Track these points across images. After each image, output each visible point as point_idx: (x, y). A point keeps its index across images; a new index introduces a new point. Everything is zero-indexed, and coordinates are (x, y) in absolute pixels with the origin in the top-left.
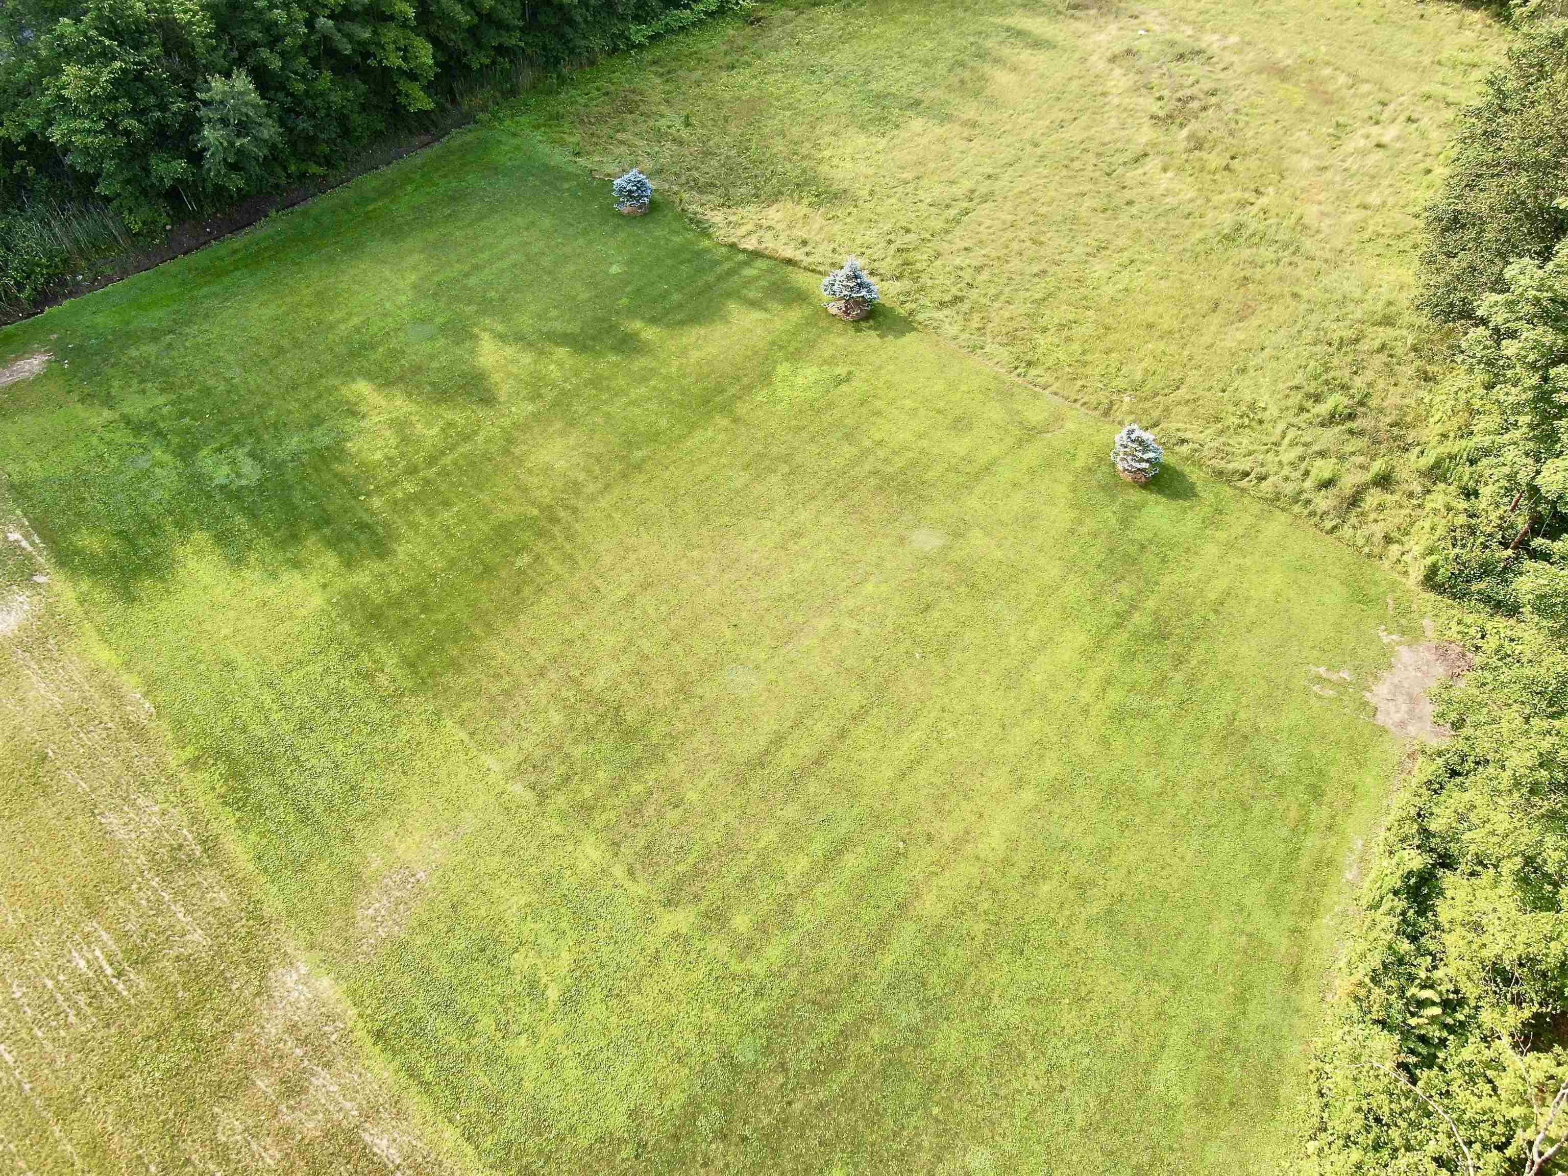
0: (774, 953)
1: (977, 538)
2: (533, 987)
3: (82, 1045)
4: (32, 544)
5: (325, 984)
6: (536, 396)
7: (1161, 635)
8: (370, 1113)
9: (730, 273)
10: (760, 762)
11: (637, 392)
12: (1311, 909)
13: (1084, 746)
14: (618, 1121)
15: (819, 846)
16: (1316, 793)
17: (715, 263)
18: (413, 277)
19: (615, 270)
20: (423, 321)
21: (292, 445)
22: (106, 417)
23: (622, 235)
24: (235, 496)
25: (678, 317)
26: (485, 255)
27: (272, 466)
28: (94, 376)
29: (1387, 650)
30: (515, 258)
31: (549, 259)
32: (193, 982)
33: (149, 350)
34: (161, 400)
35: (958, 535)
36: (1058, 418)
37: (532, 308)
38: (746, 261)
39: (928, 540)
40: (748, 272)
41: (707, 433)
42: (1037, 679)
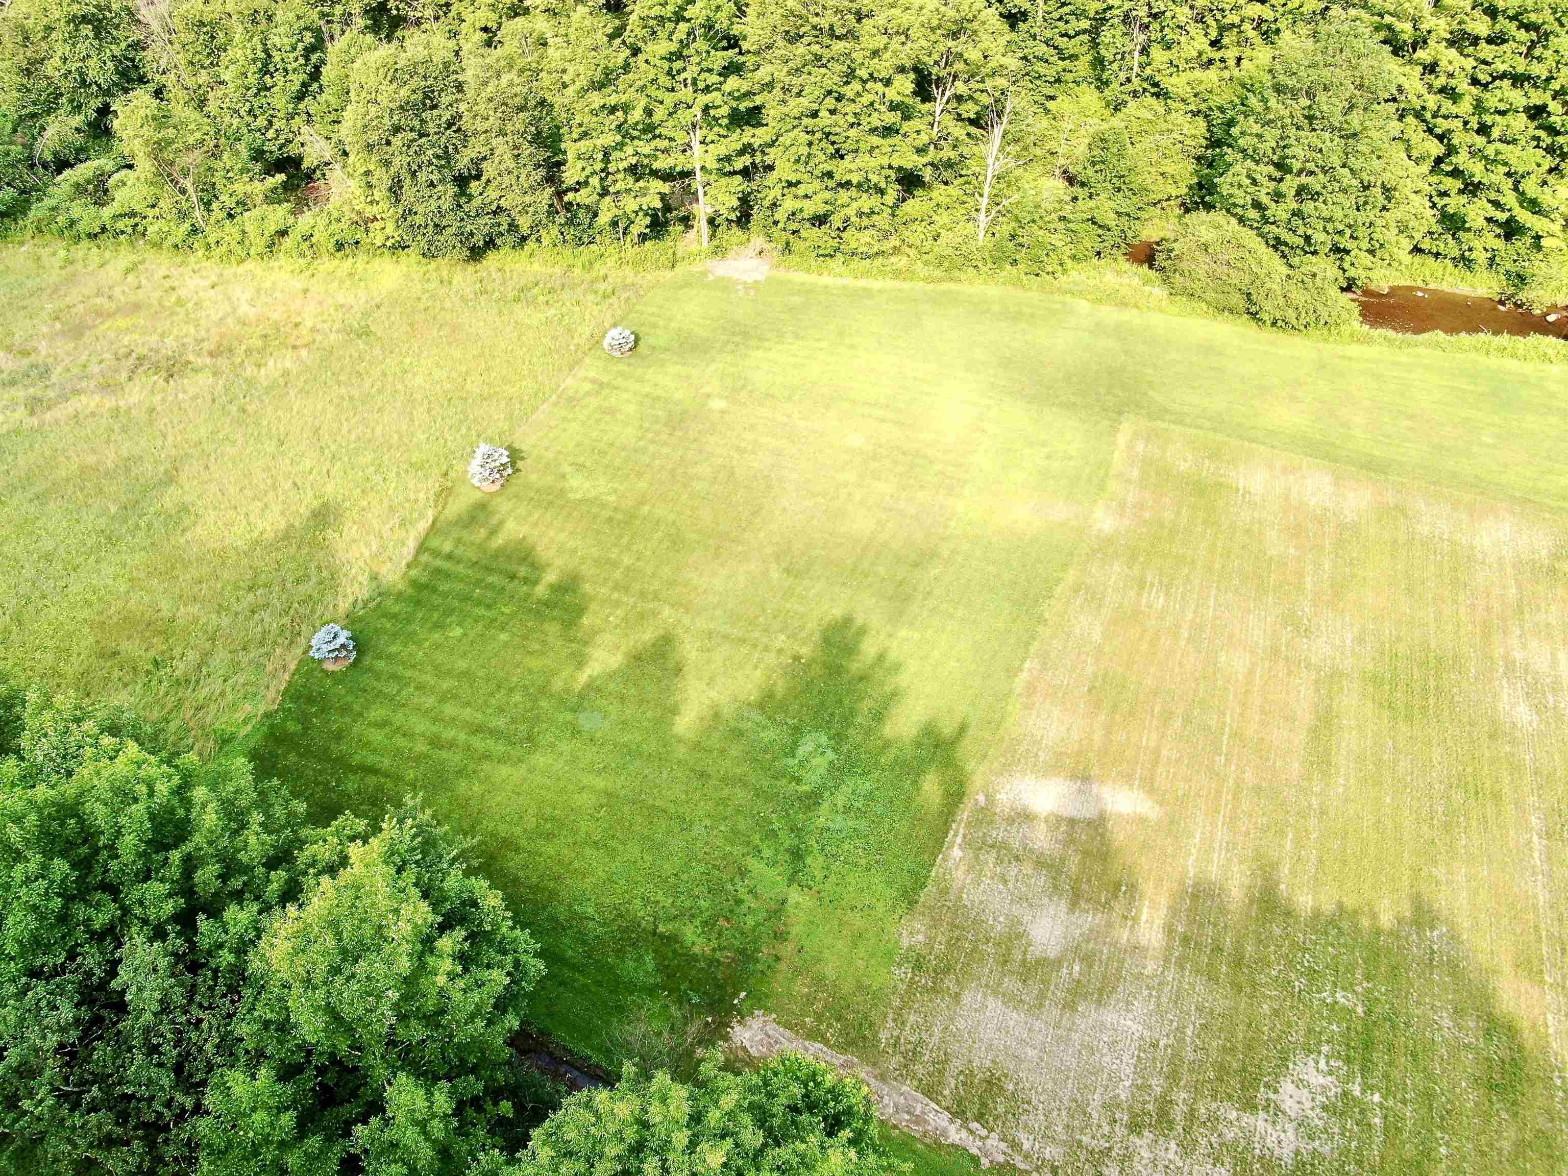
1: (708, 389)
2: (1049, 456)
3: (1188, 580)
4: (955, 835)
6: (651, 613)
7: (744, 333)
8: (1128, 481)
9: (447, 556)
13: (823, 344)
14: (1074, 421)
17: (438, 571)
18: (505, 770)
19: (458, 632)
20: (576, 732)
21: (768, 735)
22: (795, 896)
23: (393, 649)
24: (839, 738)
25: (523, 571)
26: (449, 734)
27: (797, 731)
28: (746, 956)
29: (720, 278)
30: (450, 711)
31: (447, 684)
32: (1134, 556)
33: (690, 932)
34: (755, 866)
35: (707, 396)
36: (586, 380)
37: (531, 663)
38: (436, 553)
39: (719, 405)
40: (445, 546)
41: (661, 512)
42: (792, 360)
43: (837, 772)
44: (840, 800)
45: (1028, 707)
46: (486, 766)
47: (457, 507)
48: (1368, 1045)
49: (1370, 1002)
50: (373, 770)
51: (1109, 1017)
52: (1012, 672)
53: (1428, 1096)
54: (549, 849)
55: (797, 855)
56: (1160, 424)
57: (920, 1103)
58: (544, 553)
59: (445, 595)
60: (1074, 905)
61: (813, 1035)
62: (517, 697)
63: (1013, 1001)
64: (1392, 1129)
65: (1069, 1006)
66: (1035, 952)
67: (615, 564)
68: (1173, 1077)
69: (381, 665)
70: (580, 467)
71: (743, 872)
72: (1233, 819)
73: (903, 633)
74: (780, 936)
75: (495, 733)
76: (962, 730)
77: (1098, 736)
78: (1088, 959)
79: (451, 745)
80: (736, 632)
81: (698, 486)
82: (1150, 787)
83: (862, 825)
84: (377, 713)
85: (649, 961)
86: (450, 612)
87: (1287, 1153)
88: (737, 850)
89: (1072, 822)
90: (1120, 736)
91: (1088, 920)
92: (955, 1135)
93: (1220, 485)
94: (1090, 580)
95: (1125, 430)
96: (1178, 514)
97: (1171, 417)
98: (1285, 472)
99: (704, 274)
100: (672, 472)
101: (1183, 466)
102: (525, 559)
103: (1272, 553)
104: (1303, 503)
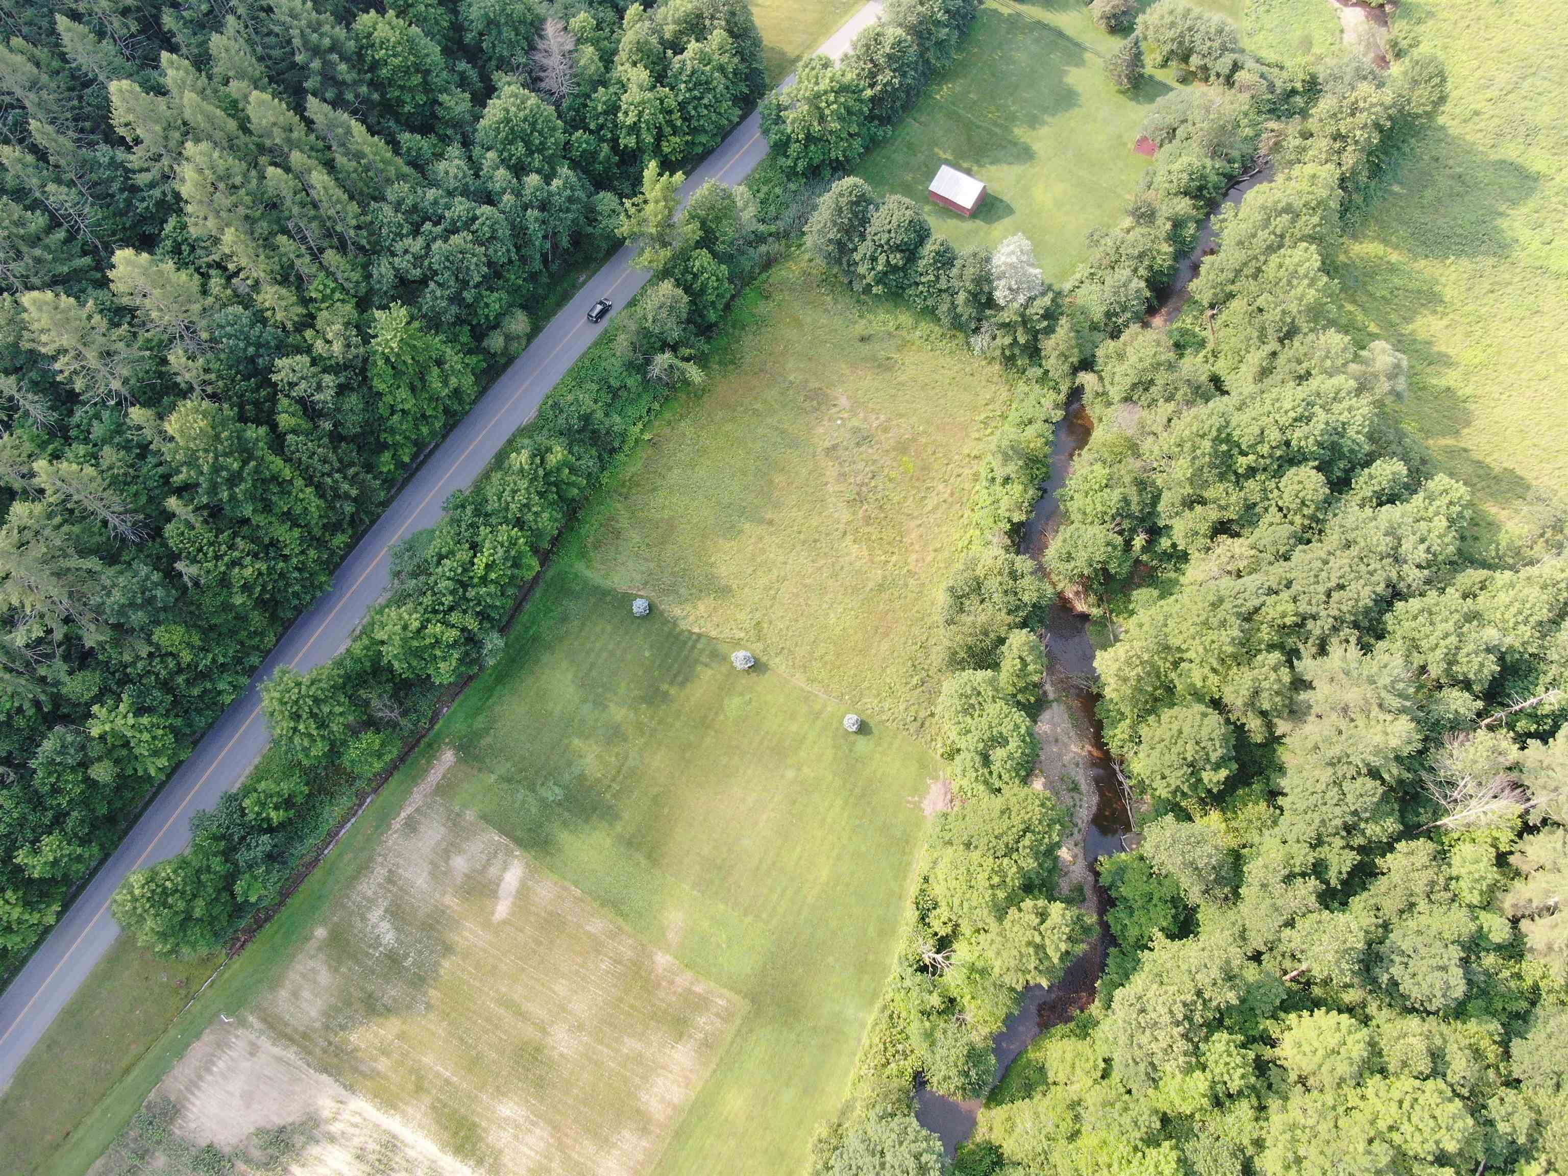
0: (774, 922)
1: (806, 770)
2: (719, 946)
3: (615, 986)
4: (504, 839)
5: (668, 957)
6: (642, 734)
7: (863, 795)
8: (692, 983)
9: (693, 647)
10: (758, 869)
11: (678, 724)
12: (905, 878)
13: (844, 841)
14: (749, 971)
15: (779, 890)
16: (907, 842)
17: (685, 643)
18: (570, 676)
19: (647, 654)
20: (585, 701)
21: (567, 776)
22: (493, 777)
23: (643, 630)
24: (559, 804)
25: (680, 679)
26: (593, 655)
27: (565, 787)
28: (476, 758)
29: (929, 787)
30: (605, 655)
31: (618, 653)
32: (635, 965)
33: (489, 740)
34: (508, 765)
35: (799, 769)
36: (825, 706)
37: (623, 685)
38: (697, 641)
39: (790, 774)
40: (699, 646)
41: (708, 741)
42: (829, 820)
43: (543, 800)
44: (530, 799)
45: (555, 884)
46: (573, 670)
47: (723, 648)
48: (394, 961)
49: (407, 969)
50: (581, 629)
51: (425, 874)
52: (576, 884)
53: (373, 973)
55: (509, 781)
57: (415, 806)
58: (689, 688)
59: (671, 647)
60: (466, 875)
61: (444, 777)
62: (606, 679)
63: (438, 844)
64: (367, 954)
65: (432, 862)
66: (453, 856)
67: (676, 719)
68: (401, 889)
69: (632, 624)
70: (748, 703)
71: (508, 760)
72: (485, 951)
73: (609, 841)
74: (480, 770)
75: (590, 670)
77: (535, 909)
78: (445, 873)
79: (587, 656)
80: (624, 769)
81: (724, 760)
82: (504, 922)
83: (517, 806)
84: (609, 628)
85: (481, 726)
86: (660, 650)
87: (369, 916)
88: (516, 759)
89: (498, 885)
90: (533, 918)
91: (459, 880)
92: (403, 815)
93: (681, 1035)
94: (624, 937)
95: (736, 998)
96: (662, 1000)
97: (744, 1030)
98: (686, 1078)
99: (935, 778)
100: (737, 747)
101: (701, 1021)
102: (687, 680)
103: (626, 1039)
104: (658, 1075)
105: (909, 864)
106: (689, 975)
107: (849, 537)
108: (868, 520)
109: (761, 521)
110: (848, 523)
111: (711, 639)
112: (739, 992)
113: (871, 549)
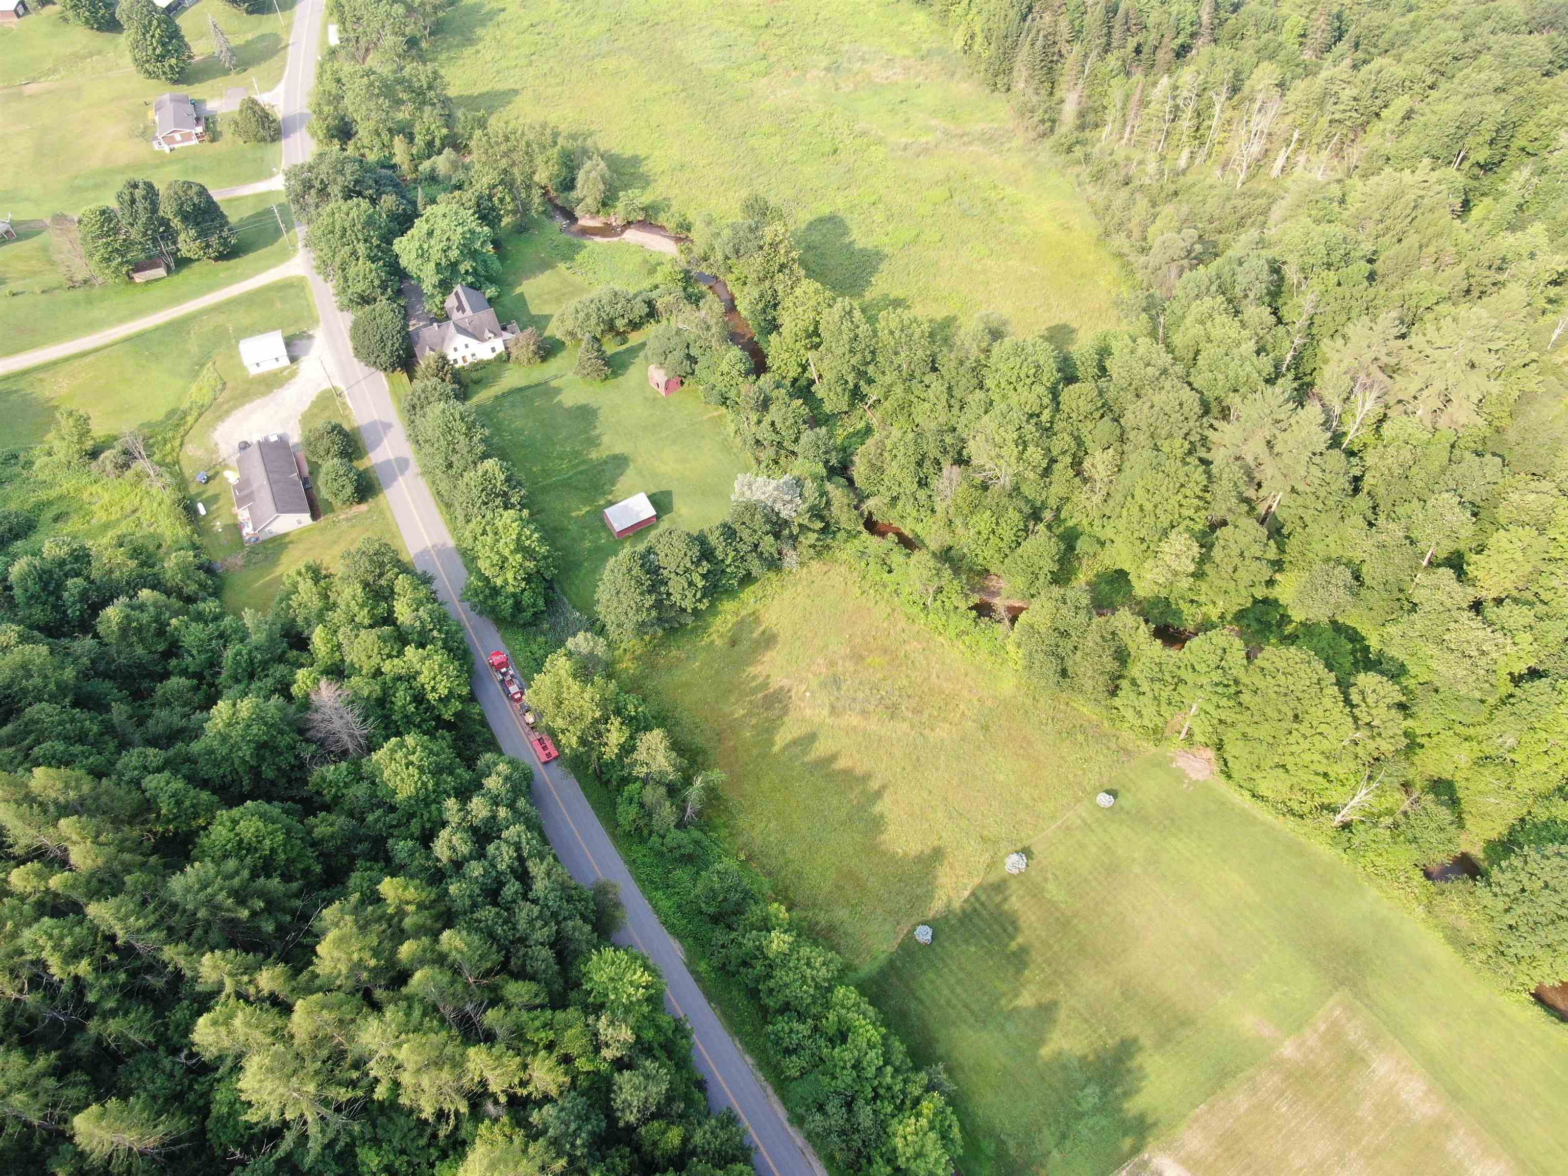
0: (1272, 936)
1: (1136, 855)
2: (1284, 993)
3: (1305, 1105)
4: (1128, 1166)
5: (1287, 1043)
6: (1055, 984)
7: (1172, 820)
8: (1316, 1031)
9: (982, 904)
10: (1219, 931)
11: (1056, 948)
12: (1255, 818)
13: (1210, 851)
14: (1313, 976)
15: (1243, 921)
16: (1223, 803)
17: (975, 910)
18: (970, 1032)
19: (973, 949)
20: (1003, 1029)
21: (1077, 1075)
22: (1055, 1153)
23: (946, 944)
24: (1104, 1094)
25: (1010, 928)
26: (954, 1001)
27: (1089, 1080)
28: (1027, 1166)
29: (1178, 768)
30: (959, 990)
31: (961, 975)
32: (1288, 1077)
33: (1011, 1144)
34: (1046, 1131)
35: (1134, 860)
36: (1080, 817)
37: (997, 983)
38: (977, 899)
39: (1137, 870)
40: (983, 898)
41: (1082, 927)
42: (1188, 855)
43: (1096, 1109)
44: (1091, 1122)
45: (1190, 1127)
46: (964, 1027)
47: (993, 878)
50: (921, 1002)
52: (1194, 1106)
54: (974, 1078)
55: (1064, 1136)
56: (1358, 1004)
58: (1023, 924)
59: (975, 925)
62: (986, 998)
67: (1050, 947)
69: (938, 949)
70: (1056, 877)
71: (1040, 1131)
73: (1157, 1057)
74: (1042, 1166)
75: (972, 1012)
76: (1155, 1124)
77: (1210, 1159)
79: (954, 1007)
80: (1086, 1015)
81: (1106, 920)
83: (1094, 1139)
84: (931, 975)
85: (993, 1147)
86: (974, 935)
88: (1043, 1121)
90: (1221, 1164)
93: (1362, 1059)
94: (1258, 1078)
95: (1337, 997)
96: (1328, 1065)
97: (1367, 1001)
98: (1403, 1071)
99: (1172, 760)
100: (1097, 904)
101: (1352, 1036)
102: (1013, 923)
103: (1359, 1114)
104: (1398, 1095)
105: (1243, 810)
106: (1307, 1031)
107: (926, 732)
108: (917, 711)
109: (879, 794)
110: (912, 727)
111: (980, 886)
112: (1331, 995)
113: (945, 720)
